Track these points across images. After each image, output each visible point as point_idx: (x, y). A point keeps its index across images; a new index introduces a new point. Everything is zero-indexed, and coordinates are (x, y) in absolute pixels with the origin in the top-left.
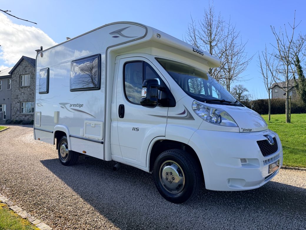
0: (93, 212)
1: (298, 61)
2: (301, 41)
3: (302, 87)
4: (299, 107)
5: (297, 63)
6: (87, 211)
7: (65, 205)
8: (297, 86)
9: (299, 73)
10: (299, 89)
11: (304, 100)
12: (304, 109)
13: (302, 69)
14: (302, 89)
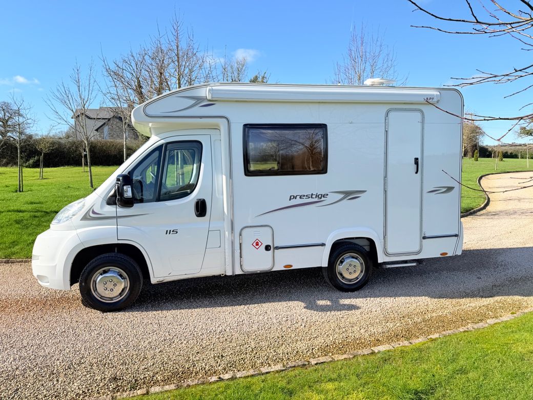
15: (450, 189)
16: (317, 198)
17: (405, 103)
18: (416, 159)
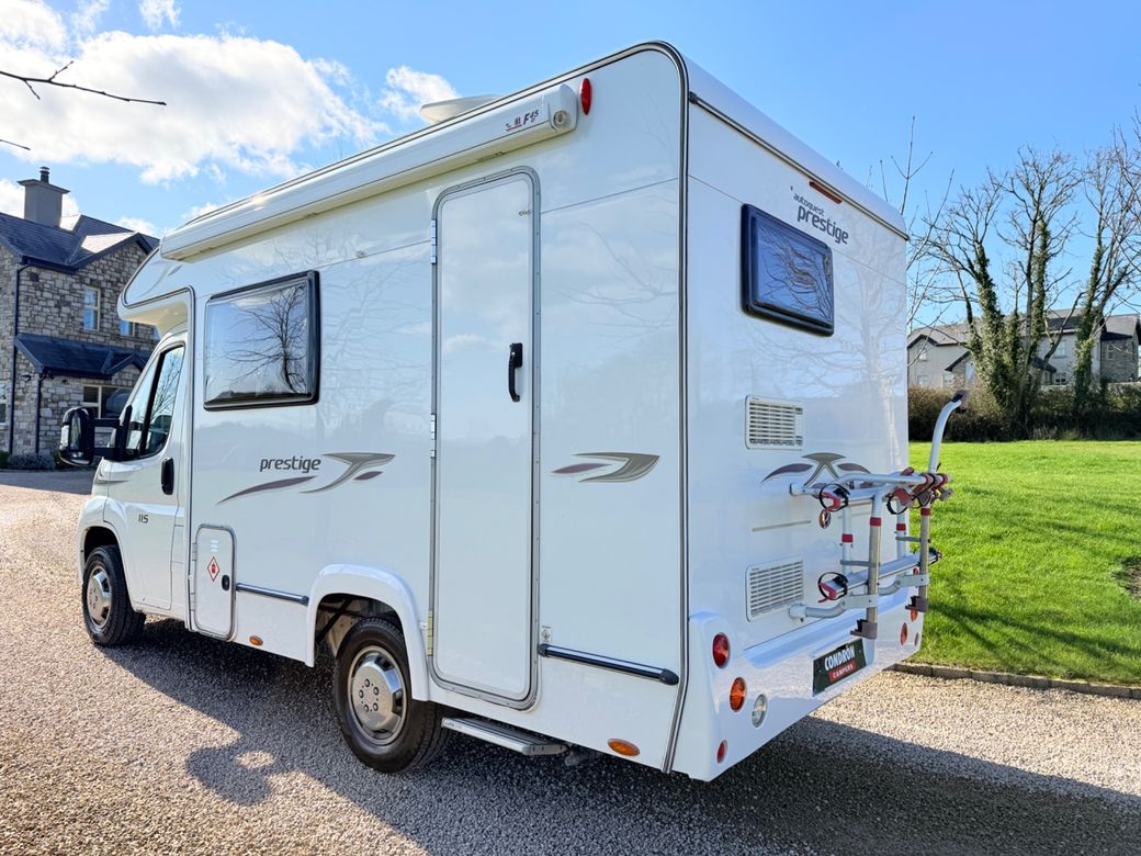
0: (90, 818)
1: (983, 261)
2: (992, 193)
3: (993, 351)
4: (981, 419)
5: (977, 268)
6: (73, 812)
7: (8, 795)
8: (977, 346)
9: (986, 302)
10: (983, 357)
11: (999, 395)
12: (998, 427)
13: (994, 289)
14: (991, 358)
15: (639, 464)
16: (302, 470)
17: (481, 161)
18: (517, 349)
